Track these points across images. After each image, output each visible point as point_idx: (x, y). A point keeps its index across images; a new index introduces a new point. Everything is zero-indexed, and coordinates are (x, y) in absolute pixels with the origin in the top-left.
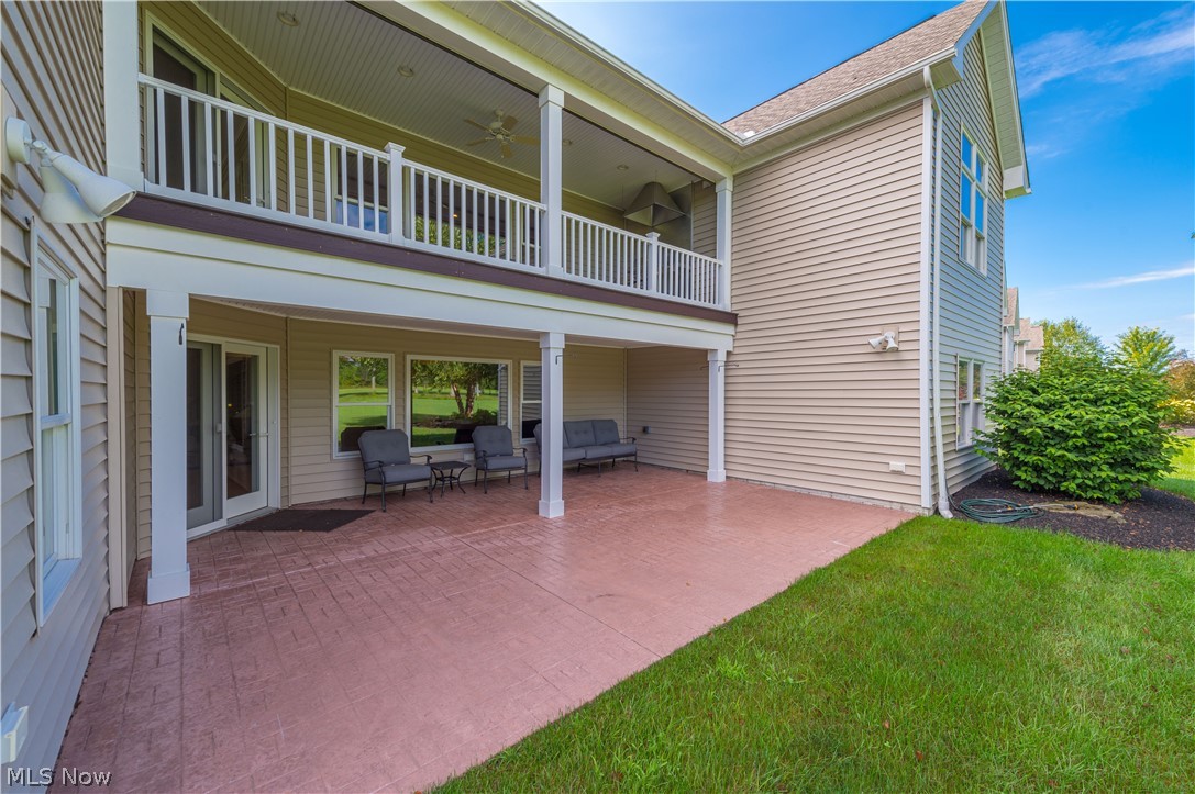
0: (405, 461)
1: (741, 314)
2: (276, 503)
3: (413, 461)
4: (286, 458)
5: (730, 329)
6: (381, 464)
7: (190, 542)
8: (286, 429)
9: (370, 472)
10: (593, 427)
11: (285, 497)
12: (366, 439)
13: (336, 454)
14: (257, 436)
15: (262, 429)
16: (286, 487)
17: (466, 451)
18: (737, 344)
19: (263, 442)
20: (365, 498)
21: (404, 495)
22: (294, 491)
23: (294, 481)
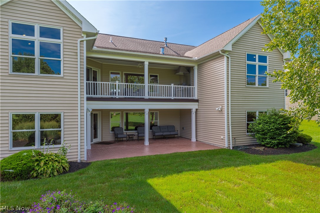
0: (122, 133)
1: (200, 99)
2: (100, 141)
3: (124, 134)
4: (102, 132)
5: (197, 103)
6: (117, 134)
7: (91, 144)
8: (102, 127)
9: (116, 136)
10: (168, 127)
11: (102, 140)
12: (115, 129)
13: (111, 132)
14: (98, 128)
15: (98, 127)
16: (102, 138)
17: (136, 132)
18: (199, 107)
19: (98, 129)
20: (115, 141)
21: (122, 141)
22: (103, 139)
23: (103, 137)
